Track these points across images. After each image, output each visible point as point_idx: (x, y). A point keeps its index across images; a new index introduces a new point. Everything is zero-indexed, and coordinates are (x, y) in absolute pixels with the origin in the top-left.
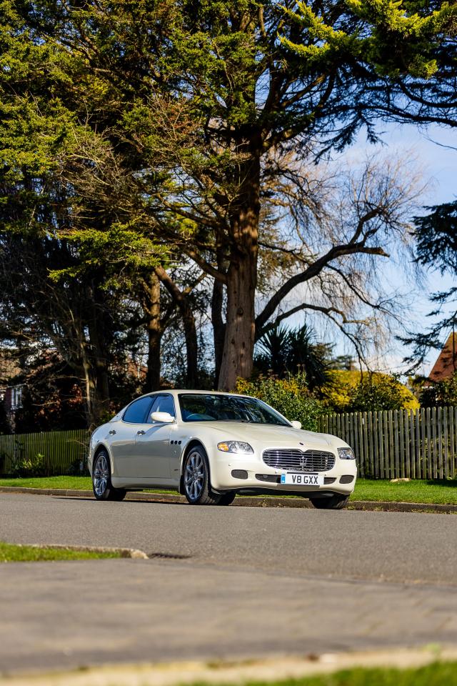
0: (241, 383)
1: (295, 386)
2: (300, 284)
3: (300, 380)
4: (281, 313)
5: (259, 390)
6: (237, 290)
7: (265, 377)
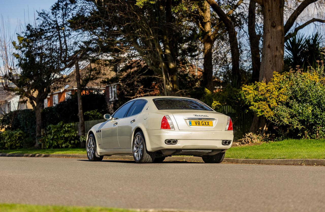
0: (276, 76)
1: (316, 77)
2: (310, 5)
3: (319, 73)
4: (298, 26)
5: (289, 80)
6: (270, 9)
7: (294, 71)
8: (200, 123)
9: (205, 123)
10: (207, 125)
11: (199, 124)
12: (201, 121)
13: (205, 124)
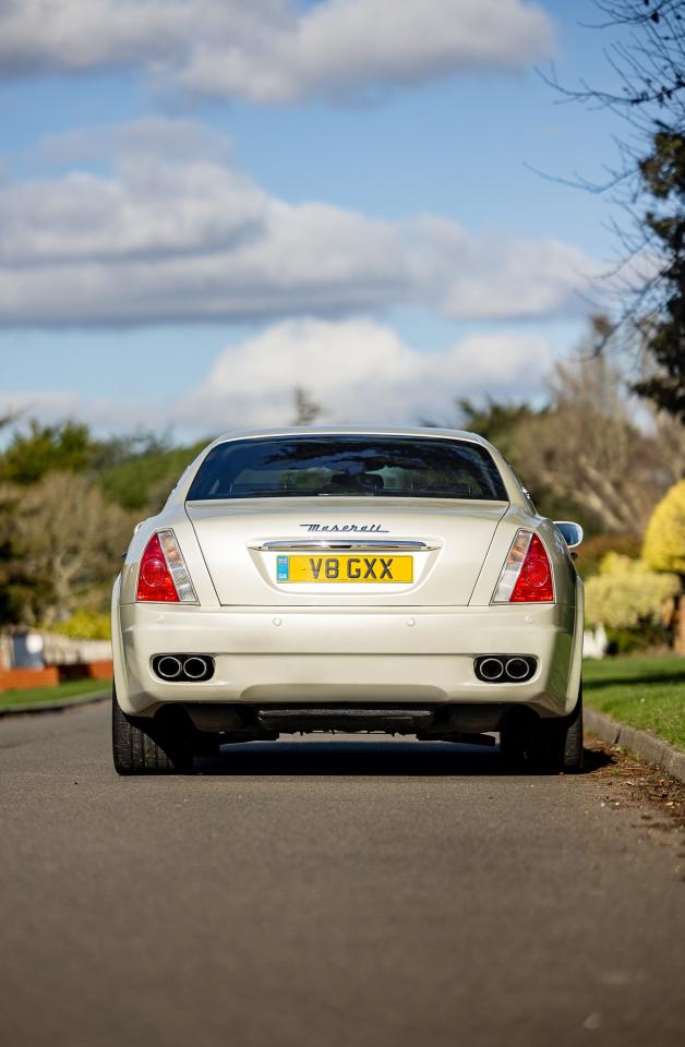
8: (336, 569)
9: (370, 566)
10: (378, 574)
11: (332, 573)
12: (343, 556)
13: (370, 571)
